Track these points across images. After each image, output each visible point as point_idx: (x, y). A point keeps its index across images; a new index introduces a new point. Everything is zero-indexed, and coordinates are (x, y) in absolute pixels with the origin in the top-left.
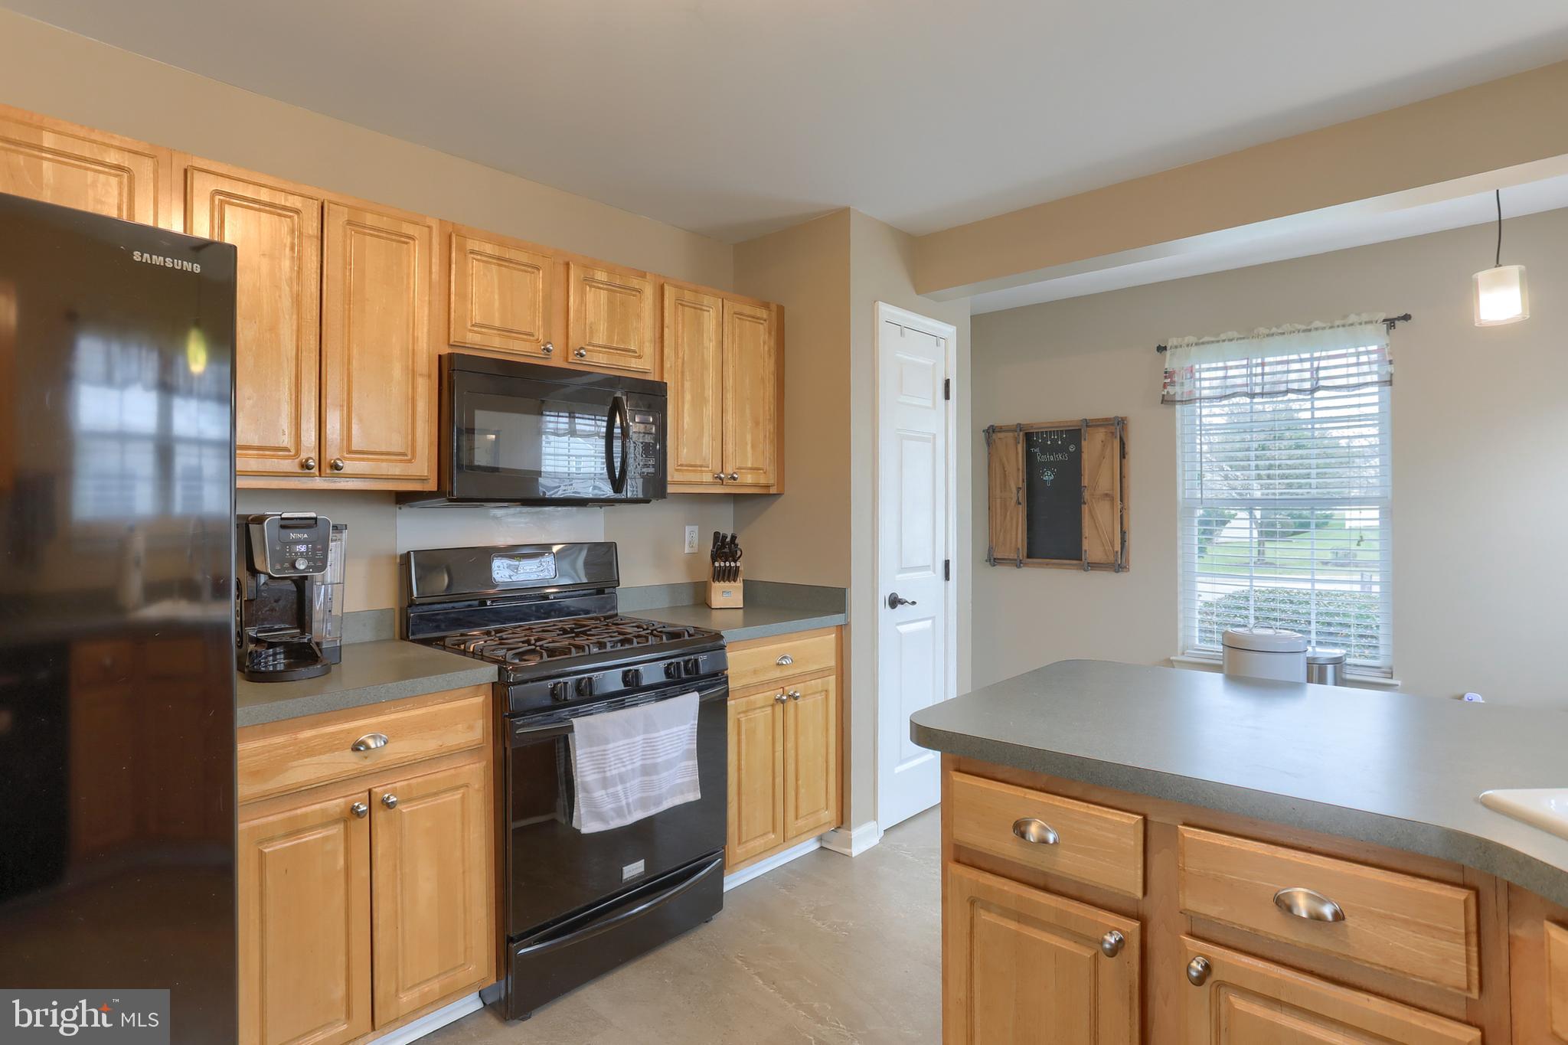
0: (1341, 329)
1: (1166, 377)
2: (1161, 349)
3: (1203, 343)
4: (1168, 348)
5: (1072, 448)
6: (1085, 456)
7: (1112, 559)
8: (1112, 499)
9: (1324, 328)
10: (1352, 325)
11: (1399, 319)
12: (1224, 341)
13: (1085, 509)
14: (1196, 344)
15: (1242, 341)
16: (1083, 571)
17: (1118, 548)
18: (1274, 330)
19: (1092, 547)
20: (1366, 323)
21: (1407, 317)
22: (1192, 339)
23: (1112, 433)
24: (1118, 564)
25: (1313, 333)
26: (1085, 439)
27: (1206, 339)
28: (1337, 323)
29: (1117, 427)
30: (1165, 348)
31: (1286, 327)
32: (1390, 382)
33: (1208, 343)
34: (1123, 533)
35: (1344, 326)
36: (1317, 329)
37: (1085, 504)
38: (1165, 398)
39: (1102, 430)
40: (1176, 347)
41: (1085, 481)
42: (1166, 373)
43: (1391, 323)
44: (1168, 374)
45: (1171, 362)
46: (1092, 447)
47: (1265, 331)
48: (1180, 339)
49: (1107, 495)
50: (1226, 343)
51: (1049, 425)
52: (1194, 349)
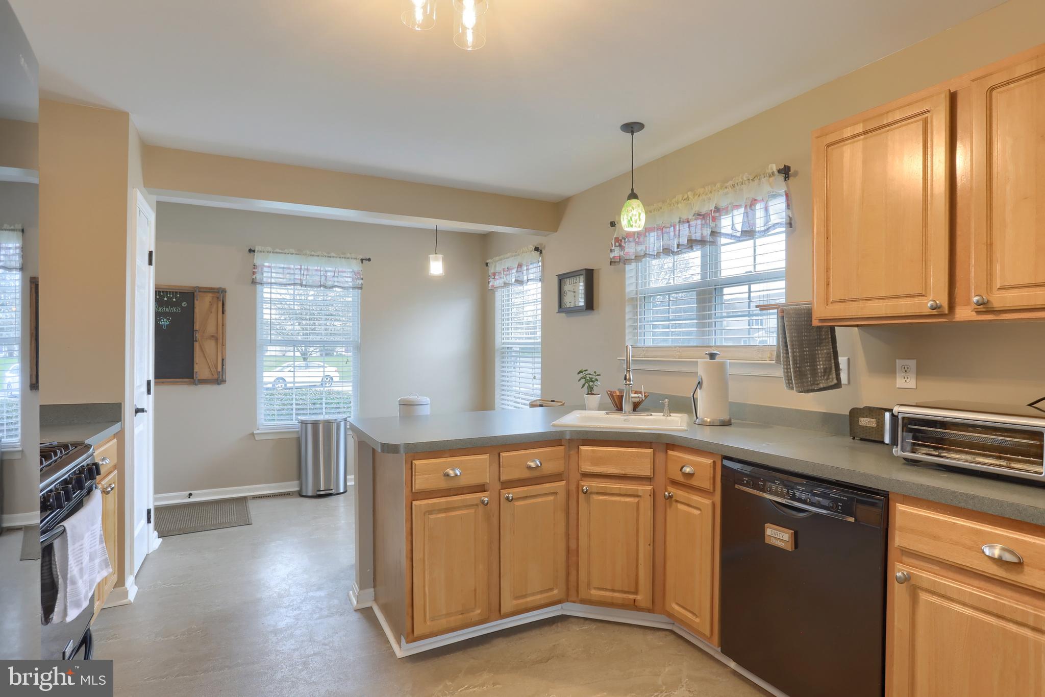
0: (344, 259)
1: (254, 268)
2: (251, 251)
3: (277, 253)
4: (256, 251)
5: (184, 304)
6: (197, 310)
7: (216, 376)
8: (217, 340)
9: (336, 257)
10: (348, 258)
11: (366, 260)
12: (288, 254)
13: (196, 345)
14: (273, 252)
15: (298, 256)
16: (194, 385)
17: (220, 369)
18: (313, 253)
19: (201, 368)
20: (354, 259)
21: (369, 260)
22: (270, 249)
23: (218, 298)
24: (218, 380)
25: (332, 259)
26: (197, 300)
27: (278, 250)
28: (342, 256)
29: (219, 295)
30: (254, 251)
31: (319, 253)
32: (361, 288)
33: (279, 253)
34: (223, 360)
35: (345, 258)
36: (333, 257)
37: (197, 341)
38: (254, 281)
39: (210, 295)
40: (261, 252)
41: (197, 327)
42: (254, 266)
43: (362, 260)
44: (255, 266)
45: (258, 259)
46: (202, 306)
47: (308, 252)
48: (263, 248)
49: (213, 336)
50: (290, 255)
51: (168, 287)
52: (271, 254)
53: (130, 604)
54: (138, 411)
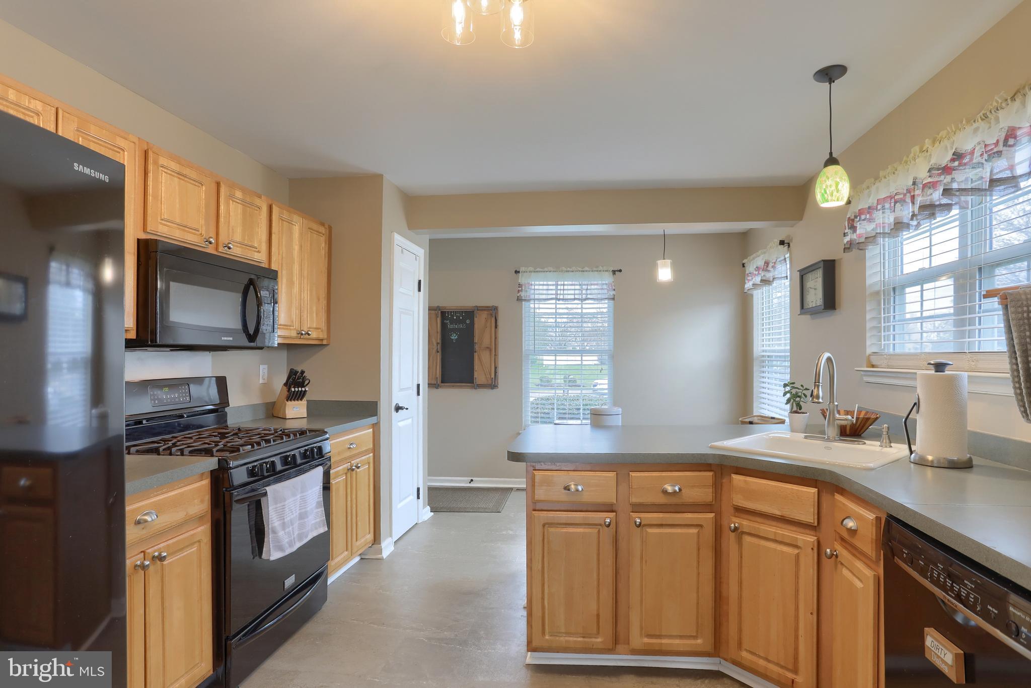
0: (596, 272)
1: (519, 287)
2: (517, 272)
3: (537, 272)
4: (520, 272)
5: (468, 322)
6: (476, 326)
7: (490, 382)
8: (491, 350)
9: (589, 271)
10: (600, 271)
11: (617, 271)
12: (547, 271)
13: (476, 355)
14: (534, 272)
15: (554, 273)
16: (474, 390)
17: (493, 376)
18: (568, 269)
19: (479, 376)
20: (606, 271)
21: (620, 271)
22: (531, 269)
23: (491, 315)
24: (492, 385)
25: (585, 273)
26: (476, 317)
27: (538, 269)
28: (595, 269)
29: (493, 311)
30: (519, 272)
31: (574, 268)
32: (613, 299)
33: (540, 272)
34: (496, 368)
35: (597, 271)
36: (586, 271)
37: (476, 352)
38: (519, 298)
39: (486, 312)
40: (524, 272)
41: (476, 340)
42: (519, 285)
43: (614, 272)
44: (520, 285)
45: (522, 279)
46: (480, 321)
47: (564, 269)
48: (526, 268)
49: (488, 348)
50: (548, 272)
51: (455, 308)
52: (533, 274)
53: (382, 559)
54: (398, 408)
